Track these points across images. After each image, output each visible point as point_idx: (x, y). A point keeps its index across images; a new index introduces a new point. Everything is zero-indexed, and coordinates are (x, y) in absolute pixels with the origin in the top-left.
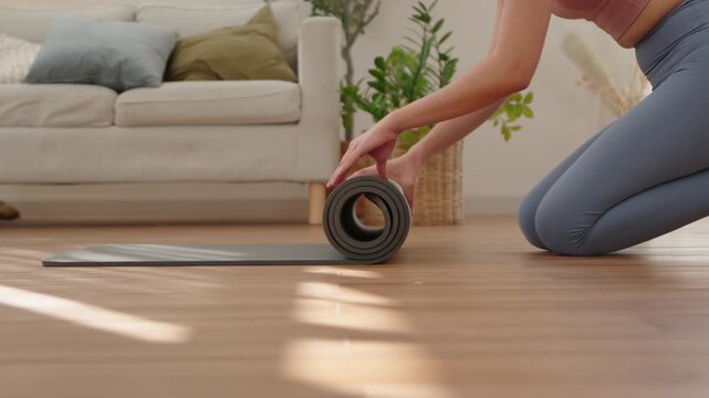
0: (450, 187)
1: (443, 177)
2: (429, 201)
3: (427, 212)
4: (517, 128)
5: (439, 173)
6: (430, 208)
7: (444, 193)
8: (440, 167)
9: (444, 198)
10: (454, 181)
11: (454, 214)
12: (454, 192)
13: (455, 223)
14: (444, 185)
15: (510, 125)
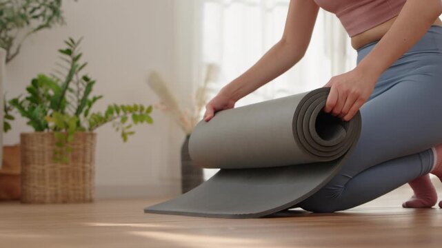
0: (88, 174)
1: (84, 167)
2: (74, 185)
3: (72, 193)
4: (132, 133)
5: (80, 164)
6: (74, 190)
7: (84, 179)
8: (81, 160)
9: (84, 183)
10: (91, 171)
11: (90, 194)
12: (90, 178)
13: (91, 201)
14: (84, 173)
15: (127, 131)
